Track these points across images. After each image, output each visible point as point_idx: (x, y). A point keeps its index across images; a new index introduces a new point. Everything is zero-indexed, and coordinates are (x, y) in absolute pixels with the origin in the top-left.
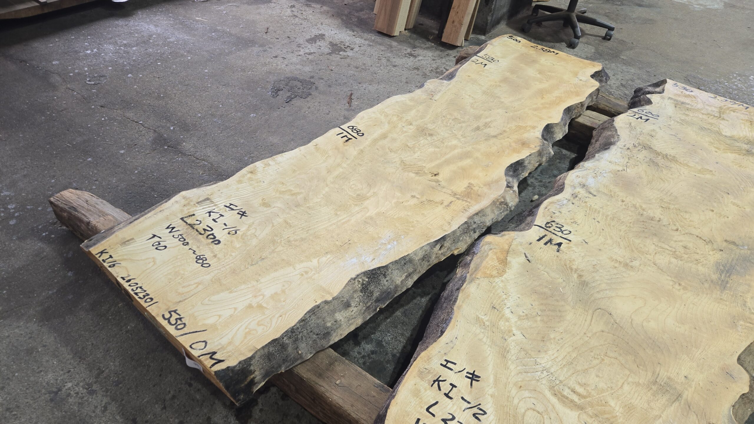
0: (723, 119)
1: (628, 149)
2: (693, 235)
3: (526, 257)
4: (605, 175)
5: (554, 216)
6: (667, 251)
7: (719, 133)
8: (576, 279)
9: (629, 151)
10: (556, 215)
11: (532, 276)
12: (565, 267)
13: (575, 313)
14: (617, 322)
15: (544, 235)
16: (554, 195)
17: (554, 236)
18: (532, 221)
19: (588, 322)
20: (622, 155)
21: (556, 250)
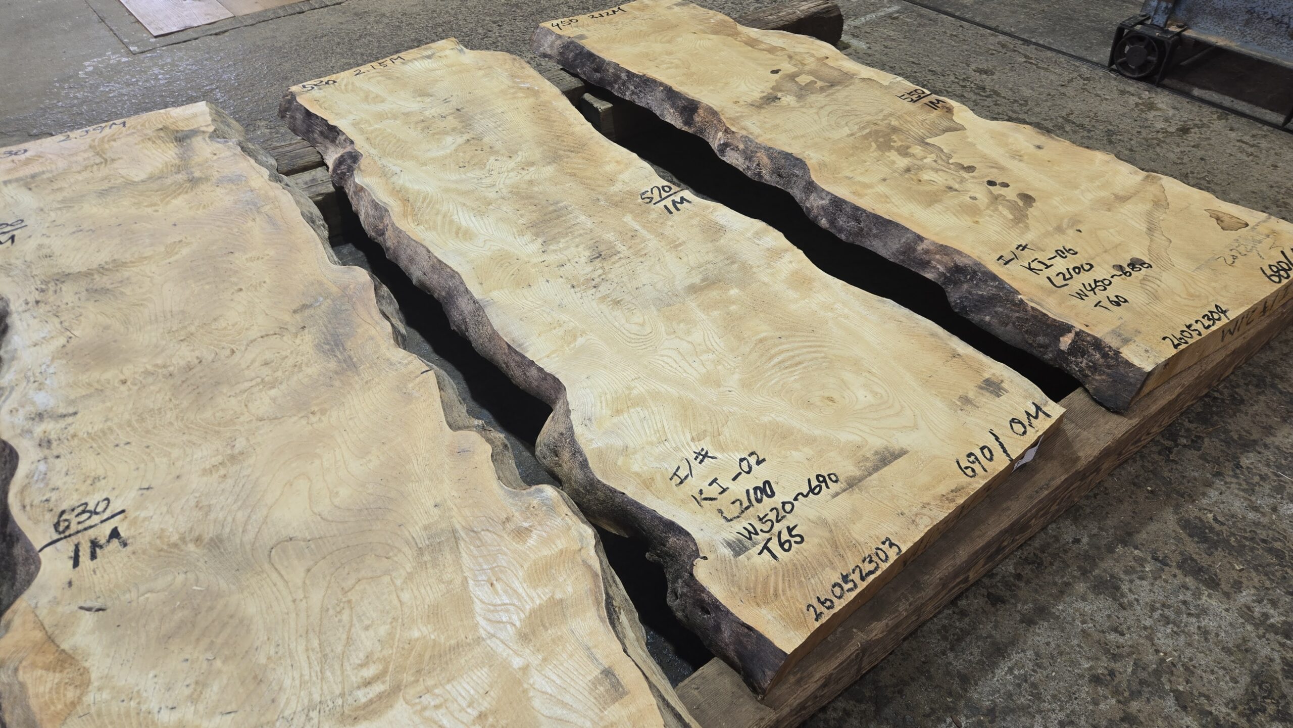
0: (113, 160)
1: (37, 302)
2: (255, 340)
3: (89, 609)
4: (51, 370)
5: (51, 505)
6: (255, 390)
7: (130, 184)
8: (197, 551)
9: (41, 305)
10: (53, 499)
11: (133, 624)
12: (162, 553)
13: (252, 594)
14: (309, 538)
15: (72, 548)
16: (12, 475)
17: (90, 531)
18: (29, 548)
19: (280, 584)
20: (38, 320)
21: (120, 548)
